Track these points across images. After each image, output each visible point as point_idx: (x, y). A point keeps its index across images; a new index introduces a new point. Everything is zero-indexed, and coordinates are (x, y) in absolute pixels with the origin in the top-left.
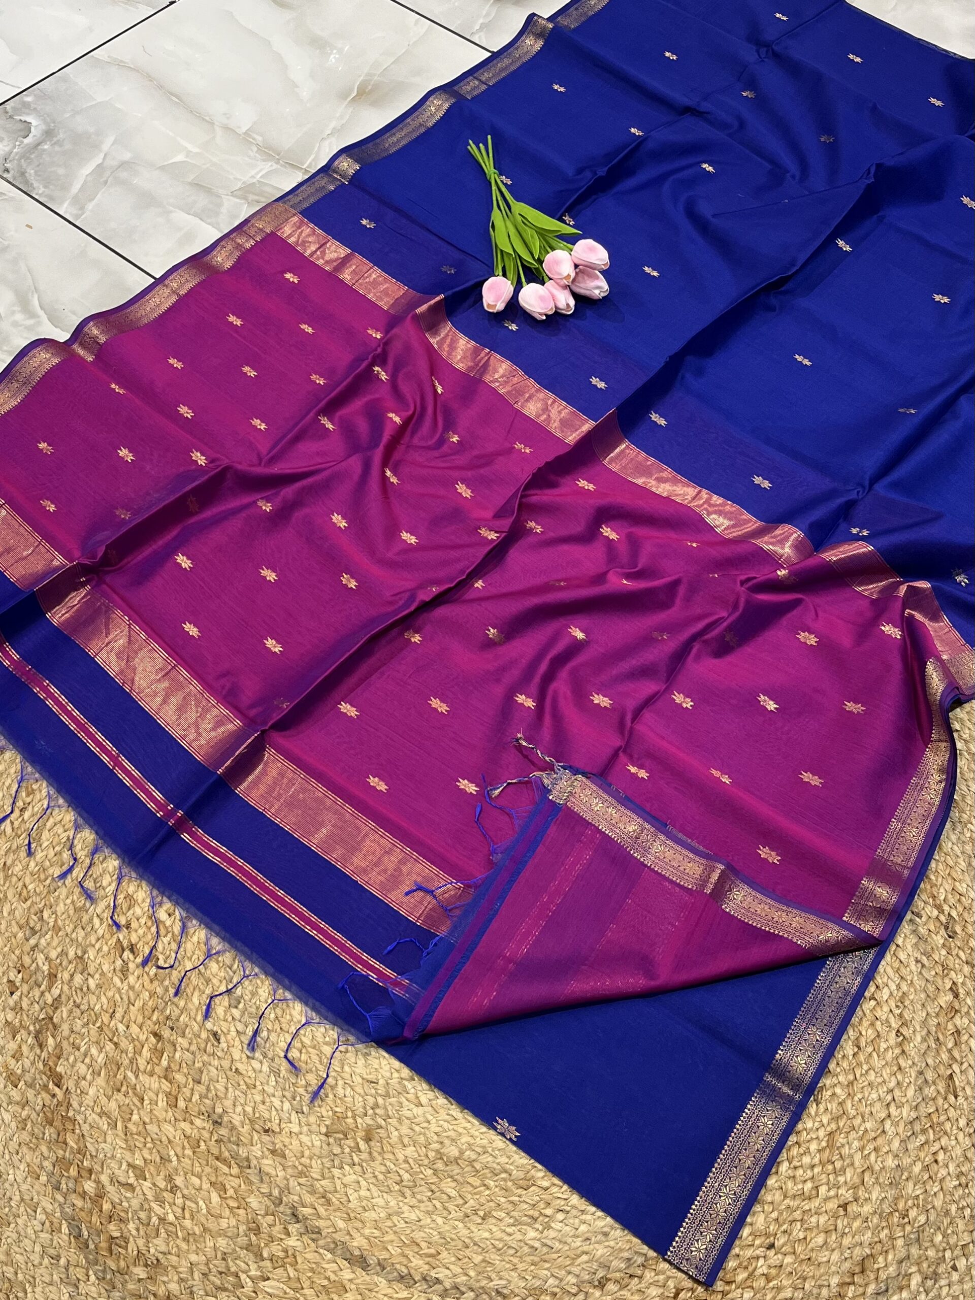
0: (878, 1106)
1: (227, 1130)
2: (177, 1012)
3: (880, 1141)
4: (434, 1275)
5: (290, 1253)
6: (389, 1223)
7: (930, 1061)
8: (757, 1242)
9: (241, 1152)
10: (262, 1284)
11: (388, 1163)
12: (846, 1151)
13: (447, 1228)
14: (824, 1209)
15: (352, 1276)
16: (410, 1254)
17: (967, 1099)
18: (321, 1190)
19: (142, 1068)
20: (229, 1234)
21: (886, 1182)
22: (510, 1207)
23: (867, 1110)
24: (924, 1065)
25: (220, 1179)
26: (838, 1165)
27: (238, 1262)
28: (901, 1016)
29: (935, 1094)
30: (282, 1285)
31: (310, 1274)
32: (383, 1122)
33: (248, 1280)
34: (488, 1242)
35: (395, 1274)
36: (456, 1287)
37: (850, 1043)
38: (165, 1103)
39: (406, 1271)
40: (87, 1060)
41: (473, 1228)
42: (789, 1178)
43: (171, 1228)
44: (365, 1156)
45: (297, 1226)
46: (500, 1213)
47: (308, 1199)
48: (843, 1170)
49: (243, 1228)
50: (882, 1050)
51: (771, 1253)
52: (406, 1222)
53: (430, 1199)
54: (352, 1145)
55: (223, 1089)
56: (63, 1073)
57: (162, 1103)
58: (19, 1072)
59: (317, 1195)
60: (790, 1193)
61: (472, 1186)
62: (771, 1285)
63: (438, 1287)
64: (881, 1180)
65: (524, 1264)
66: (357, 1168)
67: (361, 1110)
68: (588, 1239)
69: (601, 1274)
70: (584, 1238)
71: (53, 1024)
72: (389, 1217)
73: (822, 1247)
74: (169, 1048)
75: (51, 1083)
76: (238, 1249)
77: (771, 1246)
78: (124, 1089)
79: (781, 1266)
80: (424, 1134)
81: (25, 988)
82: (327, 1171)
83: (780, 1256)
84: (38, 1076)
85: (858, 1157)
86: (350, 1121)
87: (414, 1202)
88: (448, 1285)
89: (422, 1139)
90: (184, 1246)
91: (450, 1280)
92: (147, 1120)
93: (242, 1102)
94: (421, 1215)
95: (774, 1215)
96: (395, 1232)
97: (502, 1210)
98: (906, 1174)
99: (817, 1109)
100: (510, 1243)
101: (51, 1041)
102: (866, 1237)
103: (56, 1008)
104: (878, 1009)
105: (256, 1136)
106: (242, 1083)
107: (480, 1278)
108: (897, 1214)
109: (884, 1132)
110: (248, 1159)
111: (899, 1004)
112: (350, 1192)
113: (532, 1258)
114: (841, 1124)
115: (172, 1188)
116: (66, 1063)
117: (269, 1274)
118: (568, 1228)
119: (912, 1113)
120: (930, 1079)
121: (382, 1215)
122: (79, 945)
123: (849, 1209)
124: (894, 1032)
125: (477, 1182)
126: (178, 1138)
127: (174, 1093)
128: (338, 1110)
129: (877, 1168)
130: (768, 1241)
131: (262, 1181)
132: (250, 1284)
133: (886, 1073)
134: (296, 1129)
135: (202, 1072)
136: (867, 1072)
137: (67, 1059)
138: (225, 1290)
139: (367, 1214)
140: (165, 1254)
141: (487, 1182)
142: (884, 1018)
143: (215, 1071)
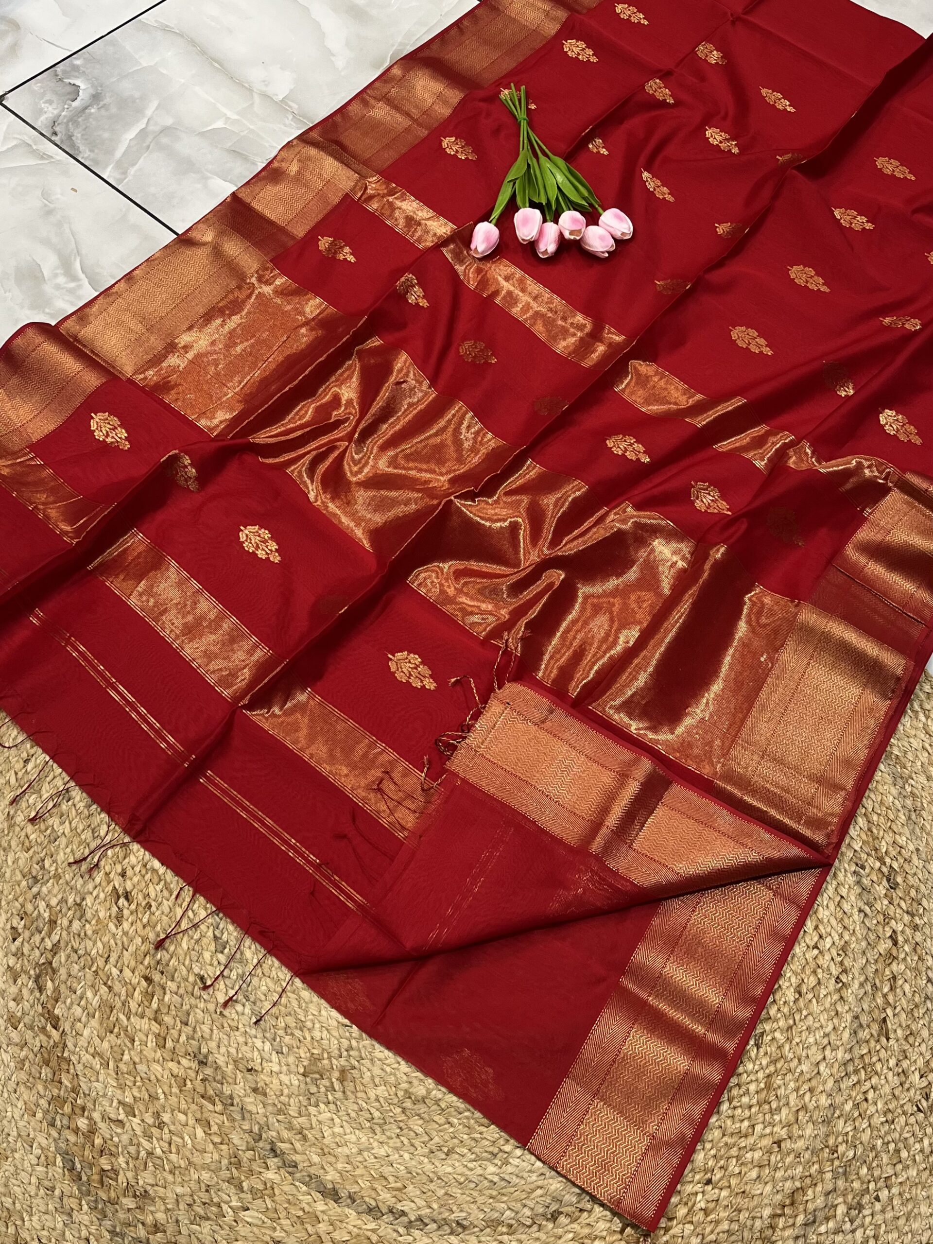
0: (814, 1049)
1: (212, 1070)
2: (167, 956)
3: (814, 1083)
4: (400, 1208)
5: (268, 1185)
6: (360, 1158)
7: (866, 1007)
8: (697, 1177)
9: (225, 1090)
10: (242, 1214)
11: (360, 1102)
12: (781, 1092)
13: (413, 1163)
14: (759, 1145)
15: (324, 1208)
16: (379, 1188)
17: (897, 1041)
18: (298, 1126)
19: (133, 1010)
20: (213, 1168)
21: (820, 1120)
22: (473, 1144)
23: (804, 1054)
24: (860, 1009)
25: (205, 1115)
26: (774, 1105)
27: (220, 1193)
28: (841, 963)
29: (868, 1037)
30: (260, 1216)
31: (286, 1205)
32: (356, 1063)
33: (229, 1210)
34: (451, 1177)
35: (365, 1206)
36: (420, 1219)
37: (792, 990)
38: (154, 1044)
39: (374, 1204)
40: (83, 1003)
41: (437, 1163)
42: (729, 1117)
43: (158, 1162)
44: (339, 1095)
45: (276, 1160)
46: (462, 1149)
47: (285, 1134)
48: (779, 1109)
49: (225, 1162)
50: (822, 996)
51: (710, 1187)
52: (376, 1158)
53: (398, 1136)
54: (328, 1084)
55: (208, 1031)
56: (60, 1015)
57: (151, 1042)
58: (19, 1014)
59: (294, 1132)
60: (729, 1131)
61: (437, 1123)
62: (709, 1219)
63: (404, 1219)
64: (814, 1118)
65: (483, 1197)
66: (332, 1106)
67: (337, 1052)
68: (542, 1174)
69: (554, 1207)
70: (539, 1173)
71: (52, 968)
72: (360, 1152)
73: (755, 1180)
74: (158, 991)
75: (49, 1025)
76: (220, 1182)
77: (709, 1182)
78: (116, 1030)
79: (717, 1200)
80: (395, 1075)
81: (27, 934)
82: (303, 1108)
83: (717, 1191)
84: (36, 1019)
85: (793, 1098)
86: (326, 1062)
87: (383, 1138)
88: (413, 1219)
89: (392, 1079)
90: (170, 1178)
91: (414, 1213)
92: (137, 1060)
93: (226, 1043)
94: (390, 1151)
95: (713, 1152)
96: (365, 1167)
97: (464, 1146)
98: (838, 1112)
99: (757, 1053)
100: (471, 1177)
101: (49, 984)
102: (797, 1171)
103: (55, 954)
104: (820, 957)
105: (239, 1075)
106: (226, 1025)
107: (442, 1210)
108: (827, 1150)
109: (818, 1073)
110: (231, 1097)
111: (840, 952)
112: (325, 1128)
113: (490, 1191)
114: (779, 1065)
115: (160, 1124)
116: (63, 1006)
117: (249, 1205)
118: (525, 1164)
119: (846, 1055)
120: (864, 1023)
121: (354, 1151)
122: (78, 892)
123: (783, 1145)
124: (833, 979)
125: (442, 1120)
126: (165, 1077)
127: (162, 1034)
128: (315, 1051)
129: (811, 1106)
130: (706, 1177)
131: (243, 1119)
132: (231, 1213)
133: (823, 1018)
134: (276, 1068)
135: (189, 1015)
136: (806, 1017)
137: (65, 1002)
138: (208, 1219)
139: (340, 1150)
140: (153, 1186)
141: (452, 1120)
142: (825, 966)
143: (201, 1013)
